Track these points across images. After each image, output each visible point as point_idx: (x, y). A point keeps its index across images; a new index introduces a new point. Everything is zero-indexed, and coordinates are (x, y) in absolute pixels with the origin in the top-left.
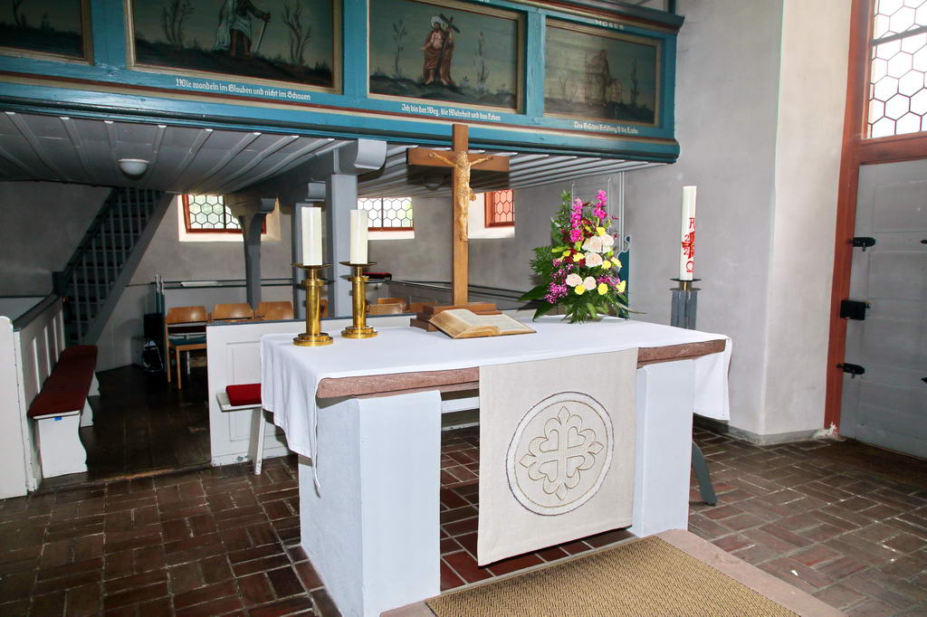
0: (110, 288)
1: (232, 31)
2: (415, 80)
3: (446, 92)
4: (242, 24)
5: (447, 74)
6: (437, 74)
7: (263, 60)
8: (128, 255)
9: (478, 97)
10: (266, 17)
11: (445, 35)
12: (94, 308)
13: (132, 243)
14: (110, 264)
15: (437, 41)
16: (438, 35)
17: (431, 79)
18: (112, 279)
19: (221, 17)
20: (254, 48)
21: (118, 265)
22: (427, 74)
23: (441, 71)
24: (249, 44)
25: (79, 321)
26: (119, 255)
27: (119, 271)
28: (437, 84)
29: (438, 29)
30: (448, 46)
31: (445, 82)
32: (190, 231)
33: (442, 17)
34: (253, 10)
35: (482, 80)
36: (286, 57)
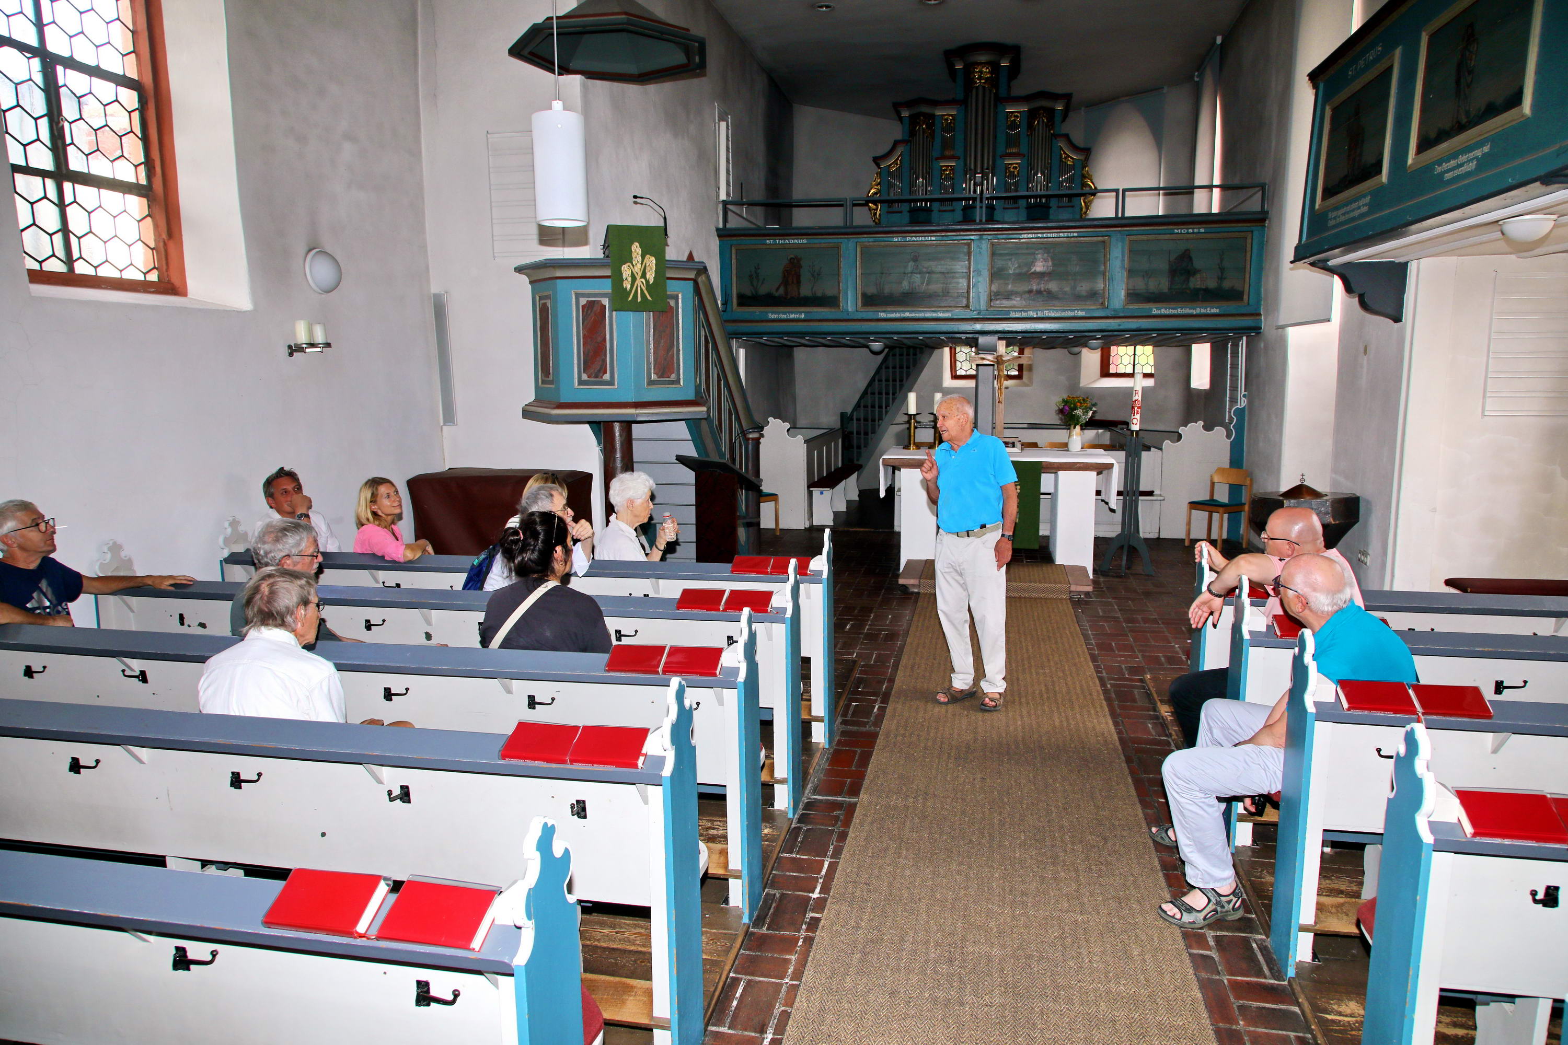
0: (879, 425)
1: (910, 283)
4: (916, 277)
5: (1047, 286)
6: (1038, 287)
8: (894, 399)
10: (928, 272)
12: (866, 440)
13: (898, 391)
14: (880, 407)
15: (1039, 267)
16: (1040, 262)
17: (1034, 291)
18: (881, 419)
19: (905, 274)
20: (922, 290)
21: (886, 408)
23: (1042, 286)
24: (919, 288)
25: (855, 450)
26: (887, 400)
27: (886, 412)
28: (1039, 294)
31: (1045, 293)
32: (955, 377)
36: (939, 291)
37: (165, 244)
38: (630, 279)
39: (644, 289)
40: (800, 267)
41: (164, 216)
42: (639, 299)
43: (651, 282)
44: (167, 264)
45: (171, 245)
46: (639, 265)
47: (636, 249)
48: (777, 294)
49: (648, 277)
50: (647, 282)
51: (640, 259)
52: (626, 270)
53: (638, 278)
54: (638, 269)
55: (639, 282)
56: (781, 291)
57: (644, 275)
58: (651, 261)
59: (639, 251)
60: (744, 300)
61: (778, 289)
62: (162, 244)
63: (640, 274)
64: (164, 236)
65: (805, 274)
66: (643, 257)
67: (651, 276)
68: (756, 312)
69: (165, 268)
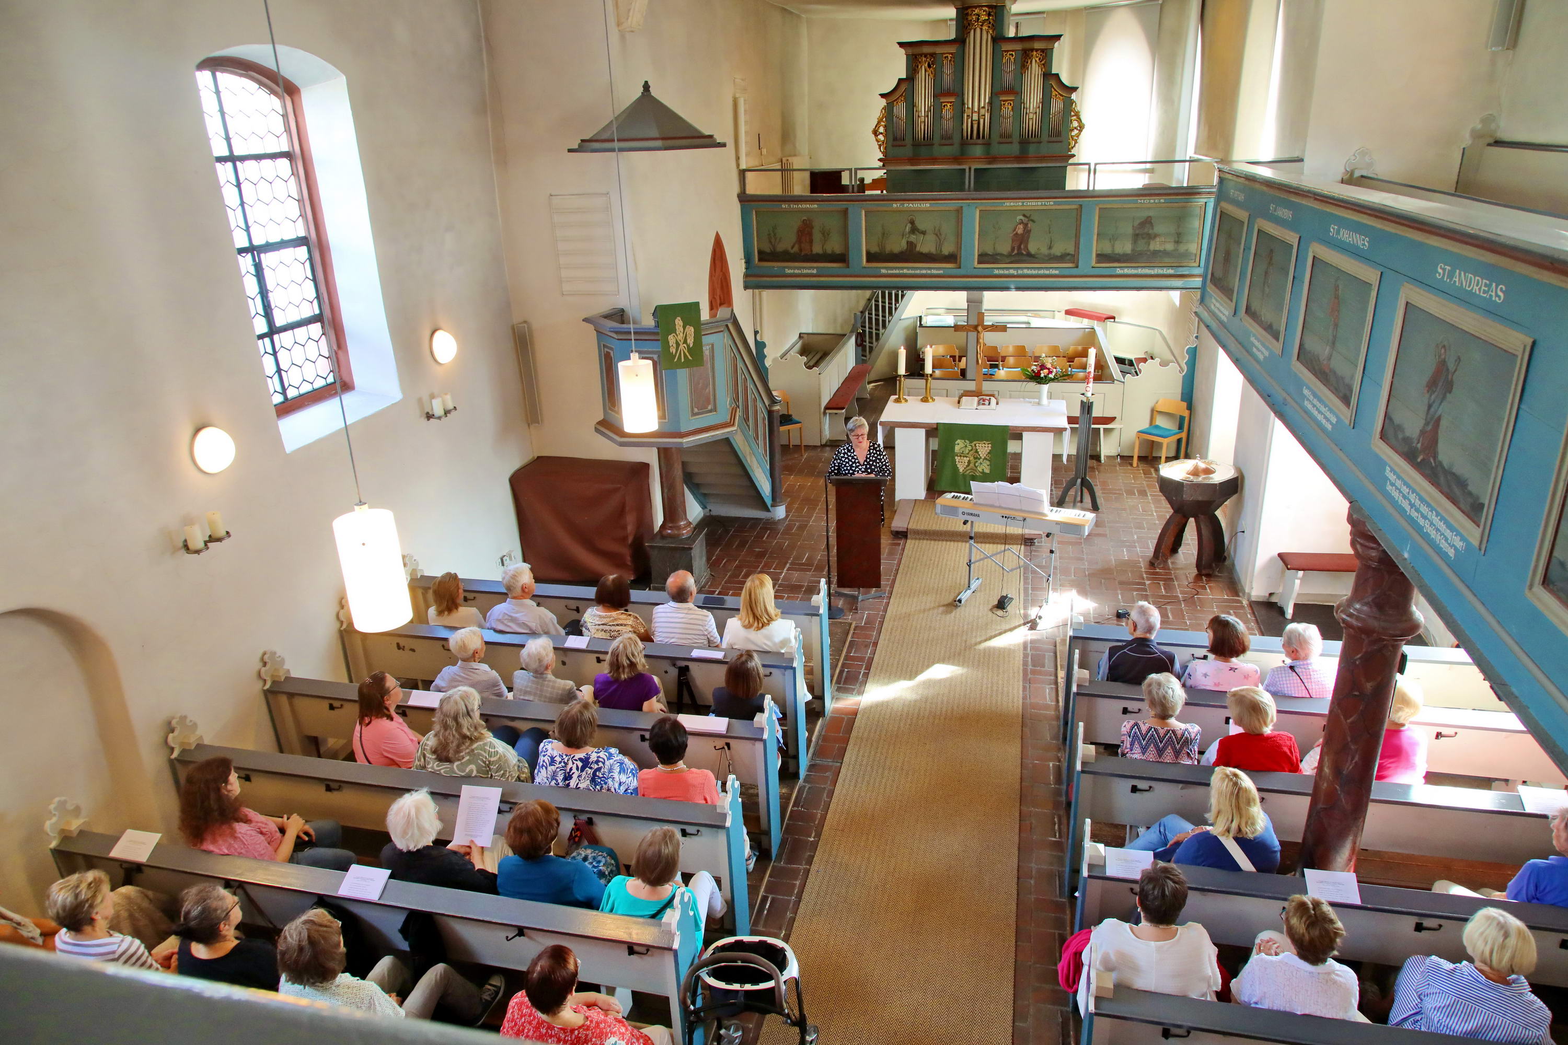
1: (907, 242)
2: (1005, 253)
3: (1025, 258)
4: (913, 238)
5: (1026, 247)
6: (1019, 248)
7: (922, 254)
9: (1046, 258)
10: (924, 233)
11: (1026, 225)
15: (1020, 230)
16: (1021, 226)
17: (1016, 252)
19: (903, 235)
20: (918, 249)
22: (1013, 249)
23: (1022, 247)
24: (916, 247)
28: (1020, 254)
29: (1021, 222)
30: (1027, 232)
31: (1025, 253)
33: (1024, 216)
34: (918, 230)
35: (1050, 248)
36: (933, 250)
37: (336, 353)
38: (675, 345)
39: (686, 352)
40: (812, 228)
41: (333, 332)
42: (683, 360)
43: (691, 346)
44: (339, 366)
45: (340, 353)
46: (681, 334)
47: (679, 322)
48: (792, 251)
49: (688, 341)
50: (688, 346)
51: (682, 330)
52: (671, 339)
53: (681, 343)
54: (681, 337)
55: (682, 347)
56: (796, 249)
57: (685, 341)
58: (691, 330)
59: (681, 323)
60: (763, 256)
61: (792, 247)
62: (334, 353)
63: (682, 341)
64: (335, 348)
65: (817, 236)
66: (684, 328)
67: (691, 341)
68: (776, 266)
69: (337, 370)
